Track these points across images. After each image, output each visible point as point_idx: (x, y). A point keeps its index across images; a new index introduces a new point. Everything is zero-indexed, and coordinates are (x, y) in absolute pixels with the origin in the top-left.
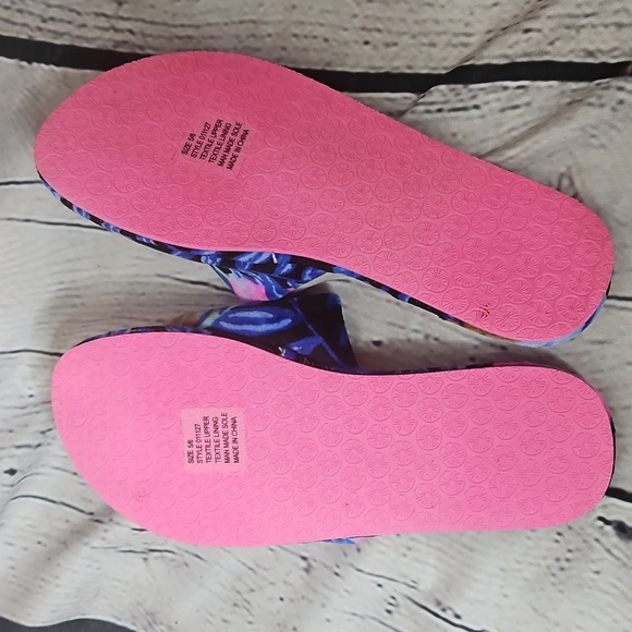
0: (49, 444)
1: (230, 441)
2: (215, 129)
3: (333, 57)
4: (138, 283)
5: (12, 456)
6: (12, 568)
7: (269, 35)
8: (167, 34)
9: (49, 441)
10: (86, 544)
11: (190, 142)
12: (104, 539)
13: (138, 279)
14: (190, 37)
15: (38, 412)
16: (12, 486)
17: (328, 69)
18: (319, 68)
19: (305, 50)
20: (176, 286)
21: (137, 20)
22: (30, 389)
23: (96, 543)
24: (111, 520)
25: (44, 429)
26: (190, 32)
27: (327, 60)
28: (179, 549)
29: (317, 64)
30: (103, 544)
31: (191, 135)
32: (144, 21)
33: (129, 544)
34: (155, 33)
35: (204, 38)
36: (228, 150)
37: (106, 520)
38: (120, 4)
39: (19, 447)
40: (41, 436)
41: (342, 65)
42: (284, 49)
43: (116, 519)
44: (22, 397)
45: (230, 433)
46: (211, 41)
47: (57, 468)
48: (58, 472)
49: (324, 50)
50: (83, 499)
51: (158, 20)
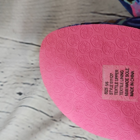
0: (37, 85)
1: (129, 84)
4: (82, 16)
5: (21, 87)
6: (17, 136)
9: (38, 84)
10: (48, 130)
12: (56, 128)
13: (82, 15)
15: (34, 71)
16: (20, 100)
20: (100, 17)
22: (32, 61)
23: (53, 130)
24: (60, 120)
25: (36, 77)
28: (89, 138)
30: (56, 131)
33: (67, 133)
37: (58, 120)
39: (24, 84)
40: (34, 81)
43: (63, 120)
44: (28, 64)
45: (130, 79)
47: (40, 96)
48: (40, 98)
50: (49, 110)
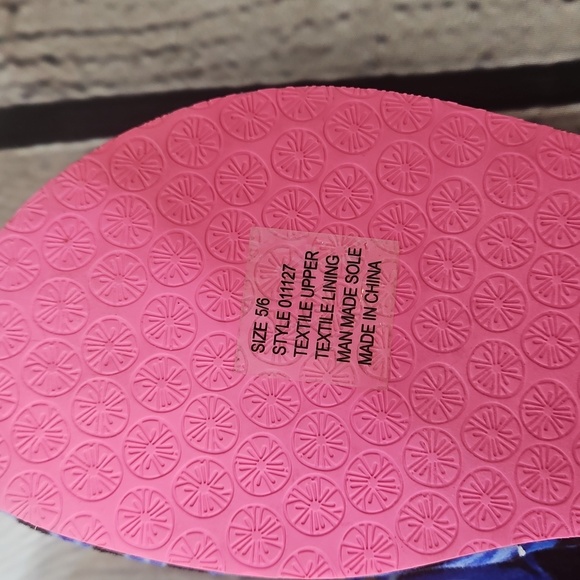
2: (308, 277)
3: (497, 40)
7: (344, 16)
8: (124, 51)
11: (262, 320)
14: (174, 49)
17: (489, 65)
18: (467, 66)
19: (430, 33)
21: (57, 33)
26: (171, 37)
27: (484, 48)
29: (461, 59)
31: (260, 303)
32: (70, 33)
34: (101, 53)
35: (204, 45)
36: (348, 319)
38: (13, 9)
41: (517, 53)
42: (382, 39)
46: (221, 50)
49: (474, 28)
51: (100, 24)
